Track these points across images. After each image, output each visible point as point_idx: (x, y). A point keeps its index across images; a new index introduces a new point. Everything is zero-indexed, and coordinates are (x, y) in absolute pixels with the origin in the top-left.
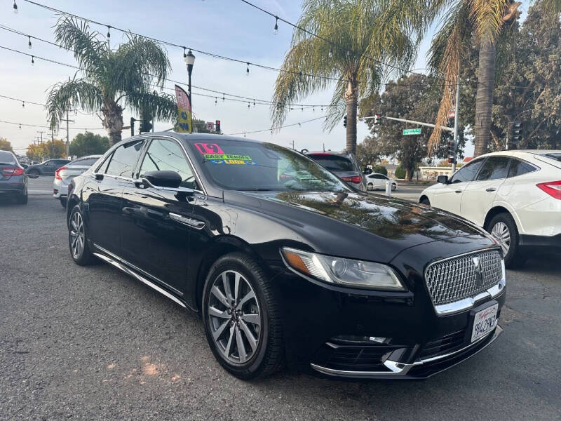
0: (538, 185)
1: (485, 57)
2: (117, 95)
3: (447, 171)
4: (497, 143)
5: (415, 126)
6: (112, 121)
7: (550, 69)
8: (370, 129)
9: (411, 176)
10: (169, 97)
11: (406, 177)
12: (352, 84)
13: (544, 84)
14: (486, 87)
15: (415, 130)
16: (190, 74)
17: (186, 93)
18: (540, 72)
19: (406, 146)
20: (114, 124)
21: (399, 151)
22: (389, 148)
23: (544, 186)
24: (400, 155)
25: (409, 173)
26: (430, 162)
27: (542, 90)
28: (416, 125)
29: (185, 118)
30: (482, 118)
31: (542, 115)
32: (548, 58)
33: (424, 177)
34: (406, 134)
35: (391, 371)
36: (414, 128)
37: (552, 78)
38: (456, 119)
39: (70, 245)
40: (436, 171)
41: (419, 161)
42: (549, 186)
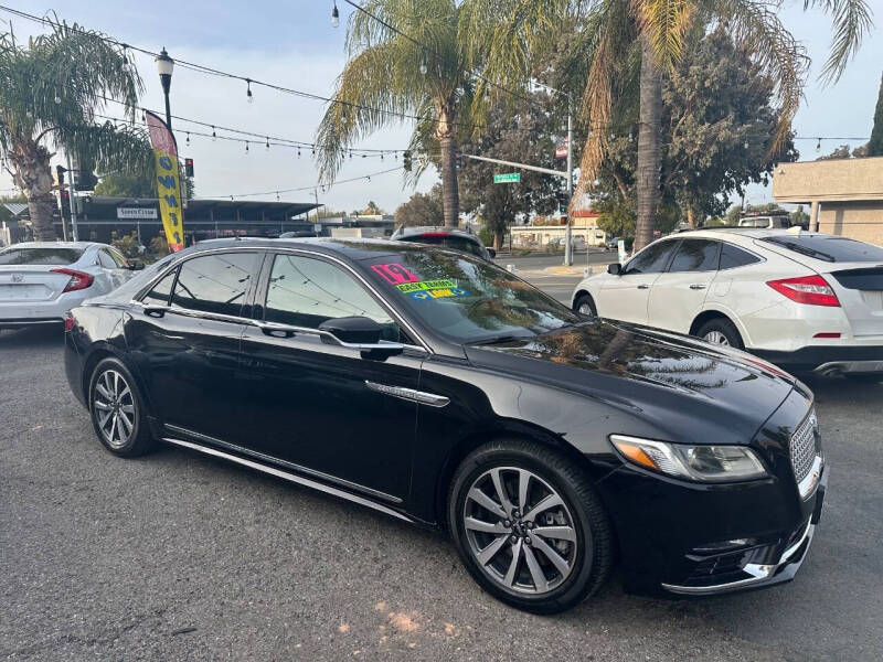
0: (768, 283)
1: (649, 86)
2: (39, 129)
3: (547, 232)
4: (624, 193)
5: (511, 170)
6: (34, 177)
7: (692, 85)
8: (438, 171)
9: (501, 242)
10: (136, 132)
11: (495, 244)
12: (447, 114)
13: (684, 108)
14: (651, 128)
15: (511, 175)
16: (167, 91)
17: (162, 121)
18: (680, 90)
19: (493, 198)
20: (36, 181)
21: (482, 206)
22: (470, 201)
23: (777, 285)
24: (484, 211)
25: (498, 239)
26: (526, 221)
27: (681, 116)
28: (513, 167)
29: (169, 168)
30: (648, 173)
31: (682, 152)
32: (688, 70)
33: (517, 242)
34: (499, 181)
35: (753, 576)
36: (512, 172)
37: (694, 99)
38: (569, 159)
39: (97, 427)
40: (533, 232)
41: (512, 219)
42: (786, 285)
